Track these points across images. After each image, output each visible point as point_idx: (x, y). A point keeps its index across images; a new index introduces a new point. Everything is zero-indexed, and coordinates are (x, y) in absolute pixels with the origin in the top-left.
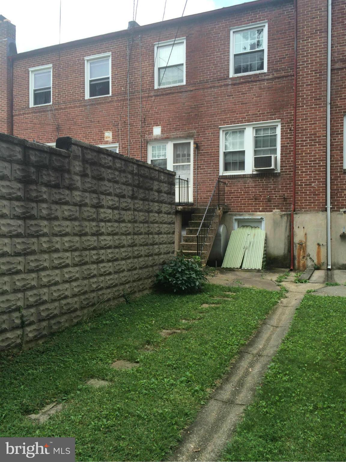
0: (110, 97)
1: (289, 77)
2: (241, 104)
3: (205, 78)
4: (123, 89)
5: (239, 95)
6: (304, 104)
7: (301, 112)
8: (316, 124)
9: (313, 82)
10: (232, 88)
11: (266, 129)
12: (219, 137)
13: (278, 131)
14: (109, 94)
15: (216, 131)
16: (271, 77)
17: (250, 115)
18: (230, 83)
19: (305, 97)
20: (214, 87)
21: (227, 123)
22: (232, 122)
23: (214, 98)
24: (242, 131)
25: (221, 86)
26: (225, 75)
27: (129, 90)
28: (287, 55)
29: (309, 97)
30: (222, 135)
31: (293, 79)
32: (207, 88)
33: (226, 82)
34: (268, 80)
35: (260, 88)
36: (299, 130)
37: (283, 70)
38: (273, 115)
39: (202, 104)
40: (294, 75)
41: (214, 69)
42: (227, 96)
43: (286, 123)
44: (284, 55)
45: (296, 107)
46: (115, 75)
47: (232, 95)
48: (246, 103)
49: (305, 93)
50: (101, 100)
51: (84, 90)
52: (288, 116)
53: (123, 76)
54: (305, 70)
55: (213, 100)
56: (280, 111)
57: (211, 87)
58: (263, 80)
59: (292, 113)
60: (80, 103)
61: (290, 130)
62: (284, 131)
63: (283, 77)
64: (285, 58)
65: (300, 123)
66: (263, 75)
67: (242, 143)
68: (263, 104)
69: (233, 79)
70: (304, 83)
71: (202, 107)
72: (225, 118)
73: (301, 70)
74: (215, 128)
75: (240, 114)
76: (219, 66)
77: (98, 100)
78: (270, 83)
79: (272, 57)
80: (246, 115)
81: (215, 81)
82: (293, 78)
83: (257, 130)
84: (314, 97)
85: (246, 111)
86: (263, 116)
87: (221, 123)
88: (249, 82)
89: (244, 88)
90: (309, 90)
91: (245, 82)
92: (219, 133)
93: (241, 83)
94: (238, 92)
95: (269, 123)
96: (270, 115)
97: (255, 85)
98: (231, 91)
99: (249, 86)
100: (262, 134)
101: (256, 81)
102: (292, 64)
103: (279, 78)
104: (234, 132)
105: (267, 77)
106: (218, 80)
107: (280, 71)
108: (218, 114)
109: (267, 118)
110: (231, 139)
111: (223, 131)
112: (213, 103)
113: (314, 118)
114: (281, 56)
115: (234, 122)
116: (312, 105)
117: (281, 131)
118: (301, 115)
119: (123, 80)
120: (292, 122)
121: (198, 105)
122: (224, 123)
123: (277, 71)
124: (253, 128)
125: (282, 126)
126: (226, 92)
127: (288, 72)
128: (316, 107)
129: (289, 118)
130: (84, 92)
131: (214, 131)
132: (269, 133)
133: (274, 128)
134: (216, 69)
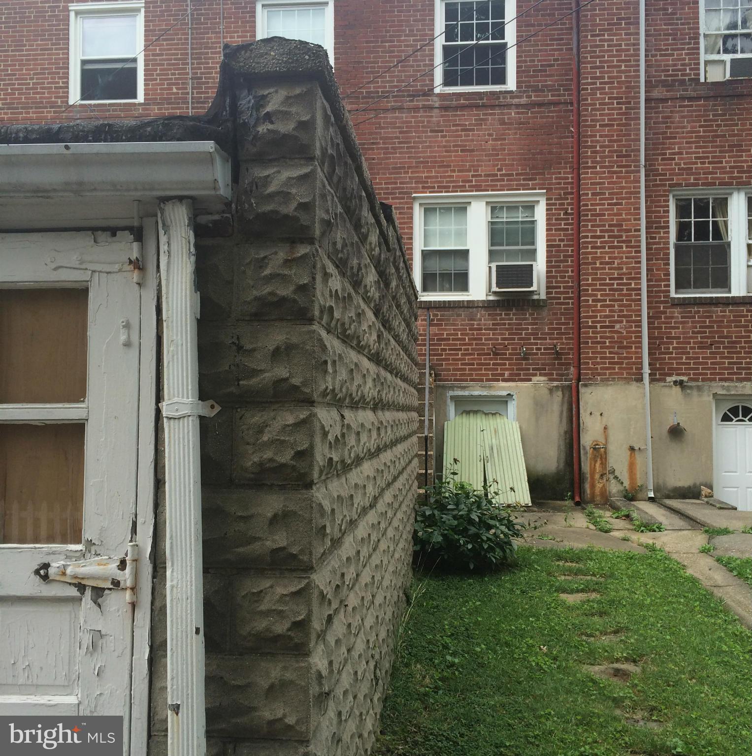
0: (140, 104)
1: (561, 106)
2: (462, 151)
3: (379, 87)
4: (175, 90)
5: (457, 131)
6: (597, 162)
7: (590, 178)
8: (621, 204)
9: (614, 120)
10: (442, 116)
11: (512, 207)
12: (412, 218)
13: (540, 214)
14: (135, 97)
15: (406, 203)
16: (524, 100)
17: (480, 176)
18: (437, 105)
19: (598, 148)
20: (401, 109)
21: (432, 189)
22: (442, 188)
23: (401, 132)
24: (462, 209)
25: (416, 109)
26: (427, 85)
27: (193, 93)
28: (557, 60)
29: (607, 150)
30: (418, 214)
31: (572, 111)
32: (386, 110)
33: (428, 100)
34: (518, 106)
35: (502, 122)
36: (587, 215)
37: (549, 91)
38: (530, 180)
39: (373, 143)
40: (571, 104)
41: (399, 71)
42: (432, 131)
43: (556, 199)
44: (550, 60)
45: (577, 168)
46: (153, 55)
47: (442, 131)
48: (473, 151)
49: (597, 141)
50: (113, 111)
51: (67, 83)
52: (559, 184)
53: (175, 59)
54: (598, 95)
55: (397, 138)
56: (543, 174)
57: (394, 109)
58: (509, 106)
59: (568, 178)
60: (55, 112)
61: (566, 214)
62: (554, 214)
63: (550, 103)
64: (553, 65)
65: (589, 200)
66: (508, 96)
67: (462, 234)
68: (509, 155)
69: (441, 96)
70: (598, 121)
71: (373, 149)
72: (426, 177)
73: (589, 94)
74: (403, 198)
75: (459, 171)
76: (412, 66)
77: (109, 111)
78: (522, 113)
79: (526, 61)
80: (473, 176)
81: (404, 96)
82: (570, 108)
83: (494, 209)
84: (616, 151)
85: (473, 166)
86: (508, 180)
87: (417, 188)
88: (477, 107)
89: (469, 118)
90: (606, 136)
91: (470, 107)
92: (412, 208)
93: (463, 107)
94: (454, 126)
95: (521, 196)
96: (524, 179)
97: (491, 114)
98: (439, 122)
99: (478, 115)
100: (504, 217)
101: (493, 107)
102: (567, 80)
103: (540, 105)
104: (446, 209)
105: (515, 101)
106: (409, 96)
107: (544, 91)
108: (409, 168)
109: (517, 185)
110: (438, 224)
111: (421, 205)
112: (400, 143)
113: (617, 194)
114: (545, 61)
115: (446, 189)
116: (613, 167)
117: (547, 215)
118: (592, 184)
119: (175, 69)
120: (569, 197)
121: (364, 144)
122: (423, 187)
123: (536, 90)
124: (487, 203)
125: (547, 204)
126: (428, 122)
127: (559, 95)
128: (621, 172)
129: (563, 189)
130: (67, 87)
131: (400, 203)
132: (520, 216)
133: (530, 207)
134: (404, 71)
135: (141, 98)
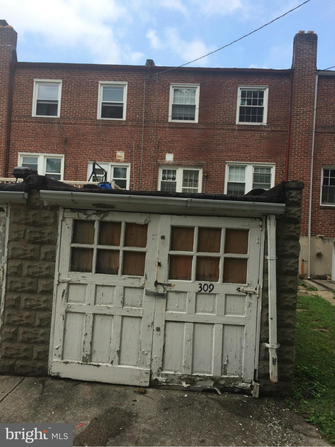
0: (124, 121)
1: (283, 132)
2: (245, 146)
3: (215, 121)
4: (138, 117)
5: (244, 139)
6: (296, 154)
7: (293, 160)
8: (304, 170)
9: (303, 139)
10: (238, 133)
11: (262, 168)
12: (225, 170)
13: (273, 172)
14: (122, 117)
15: (223, 164)
16: (269, 129)
17: (252, 156)
18: (237, 129)
19: (296, 149)
20: (223, 129)
21: (233, 160)
22: (236, 160)
23: (222, 138)
24: (243, 168)
25: (229, 130)
26: (233, 121)
27: (144, 118)
28: (283, 115)
29: (300, 150)
30: (227, 168)
31: (287, 134)
32: (217, 129)
33: (234, 127)
34: (267, 131)
35: (261, 137)
36: (291, 174)
37: (279, 126)
38: (270, 159)
39: (212, 141)
40: (287, 132)
41: (223, 115)
42: (234, 138)
43: (279, 167)
44: (280, 115)
45: (288, 155)
46: (130, 103)
47: (238, 138)
48: (249, 147)
49: (296, 147)
50: (114, 123)
51: (97, 111)
52: (281, 161)
53: (138, 105)
54: (298, 130)
55: (221, 140)
56: (275, 157)
57: (220, 129)
58: (264, 131)
59: (284, 159)
60: (92, 122)
61: (283, 172)
62: (278, 172)
63: (279, 131)
64: (281, 117)
65: (292, 168)
66: (264, 127)
67: (243, 177)
68: (262, 149)
69: (239, 126)
70: (297, 139)
71: (212, 143)
72: (231, 155)
73: (294, 129)
74: (222, 162)
75: (244, 154)
76: (228, 114)
77: (112, 123)
78: (269, 134)
79: (271, 115)
80: (249, 156)
81: (224, 125)
82: (286, 133)
83: (256, 168)
84: (303, 151)
85: (249, 152)
86: (262, 158)
87: (227, 159)
88: (252, 130)
89: (248, 134)
90: (300, 145)
91: (249, 130)
92: (225, 166)
93: (246, 130)
94: (243, 137)
95: (266, 164)
96: (268, 159)
97: (256, 133)
98: (237, 135)
99: (251, 133)
100: (259, 172)
101: (258, 131)
102: (286, 123)
103: (275, 131)
104: (237, 167)
105: (266, 129)
106: (226, 125)
107: (277, 126)
108: (225, 151)
109: (265, 160)
110: (234, 172)
111: (228, 165)
112: (222, 142)
113: (303, 166)
114: (278, 115)
115: (239, 160)
116: (302, 157)
117: (276, 172)
118: (293, 162)
119: (138, 109)
120: (284, 166)
121: (208, 141)
122: (230, 159)
123: (274, 126)
124: (253, 166)
125: (276, 168)
126: (233, 135)
127: (283, 128)
128: (305, 158)
129: (282, 163)
130: (97, 113)
131: (221, 164)
132: (265, 172)
133: (269, 169)
134: (225, 115)
135: (124, 118)
